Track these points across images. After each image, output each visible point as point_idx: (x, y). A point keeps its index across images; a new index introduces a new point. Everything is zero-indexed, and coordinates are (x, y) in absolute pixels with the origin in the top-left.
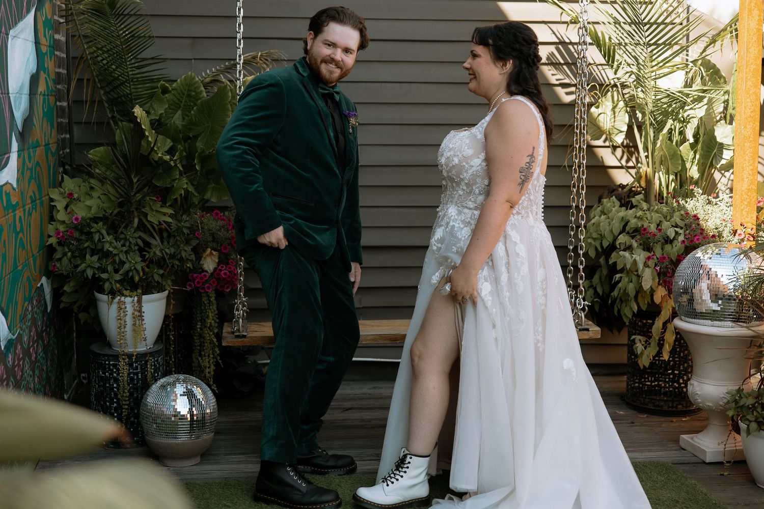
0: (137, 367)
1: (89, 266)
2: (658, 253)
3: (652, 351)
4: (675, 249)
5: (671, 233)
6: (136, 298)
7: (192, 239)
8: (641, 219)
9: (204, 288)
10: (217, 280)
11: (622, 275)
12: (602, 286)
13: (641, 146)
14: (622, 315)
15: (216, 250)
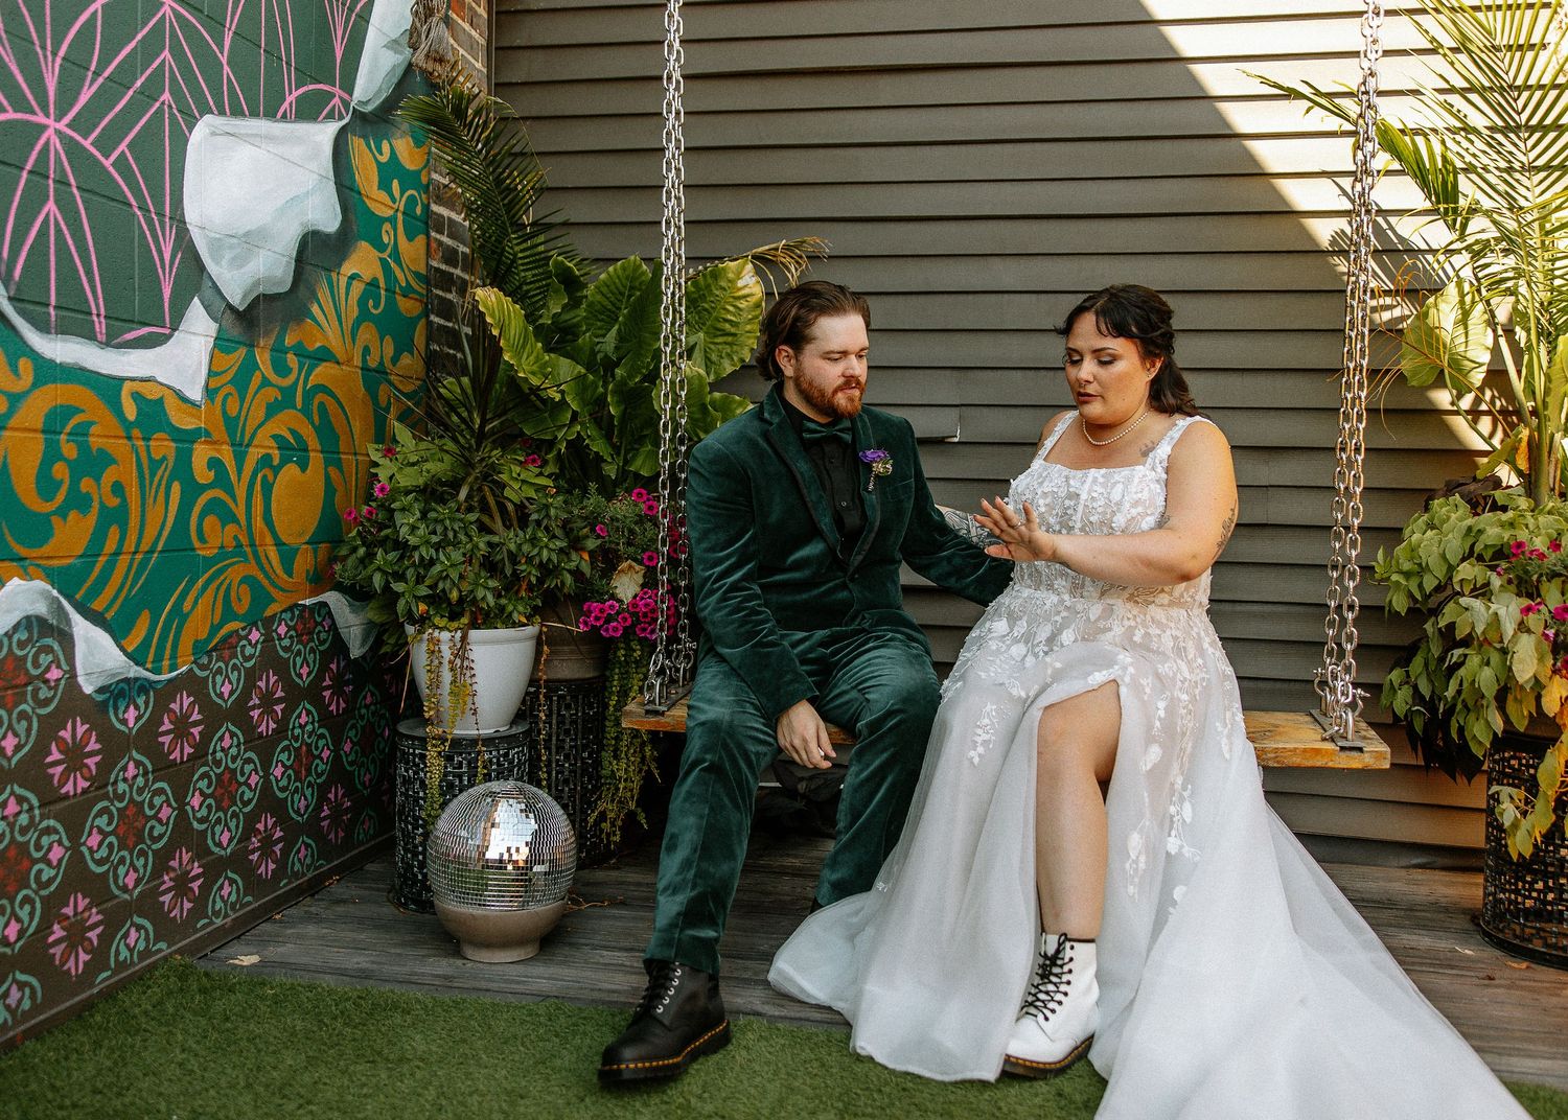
2: (1553, 599)
3: (1540, 821)
6: (459, 634)
7: (588, 537)
8: (1512, 525)
9: (607, 630)
10: (632, 614)
11: (1467, 651)
12: (1431, 681)
13: (1518, 386)
14: (1468, 738)
15: (635, 560)
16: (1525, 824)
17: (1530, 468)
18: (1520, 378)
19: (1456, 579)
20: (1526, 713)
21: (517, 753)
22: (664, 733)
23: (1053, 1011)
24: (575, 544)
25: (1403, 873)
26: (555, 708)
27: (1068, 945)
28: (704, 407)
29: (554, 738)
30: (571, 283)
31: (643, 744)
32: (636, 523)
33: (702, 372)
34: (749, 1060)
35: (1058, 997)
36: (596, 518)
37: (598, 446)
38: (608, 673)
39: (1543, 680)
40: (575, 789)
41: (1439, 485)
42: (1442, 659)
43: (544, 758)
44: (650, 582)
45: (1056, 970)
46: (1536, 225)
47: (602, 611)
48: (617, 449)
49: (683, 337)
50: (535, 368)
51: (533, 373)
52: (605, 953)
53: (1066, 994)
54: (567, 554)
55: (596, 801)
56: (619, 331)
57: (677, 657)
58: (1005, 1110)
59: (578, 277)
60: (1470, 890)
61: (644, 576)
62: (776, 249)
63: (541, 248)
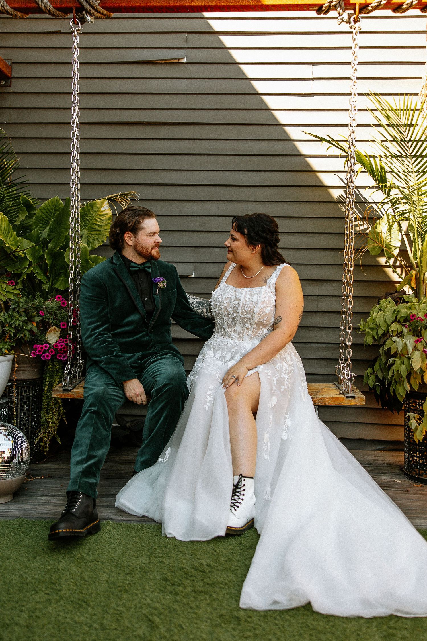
3: (424, 426)
7: (36, 316)
8: (410, 308)
9: (44, 357)
10: (55, 350)
11: (395, 359)
12: (382, 373)
13: (411, 255)
14: (397, 394)
15: (57, 326)
16: (420, 428)
17: (416, 287)
18: (412, 252)
19: (390, 330)
20: (418, 383)
21: (3, 411)
22: (71, 399)
23: (238, 507)
24: (30, 319)
25: (373, 452)
26: (20, 392)
27: (243, 479)
28: (87, 261)
29: (19, 405)
30: (29, 207)
31: (59, 407)
32: (57, 310)
33: (86, 246)
34: (108, 538)
35: (240, 501)
36: (39, 308)
37: (40, 277)
38: (44, 376)
39: (424, 370)
40: (28, 428)
41: (383, 294)
42: (386, 363)
43: (15, 413)
44: (64, 335)
45: (238, 490)
46: (416, 192)
47: (42, 348)
48: (48, 278)
49: (79, 230)
50: (13, 243)
51: (12, 245)
52: (43, 498)
53: (243, 500)
54: (27, 323)
55: (38, 434)
56: (50, 228)
57: (76, 367)
58: (218, 551)
59: (32, 205)
60: (399, 458)
61: (61, 333)
62: (117, 196)
63: (15, 192)
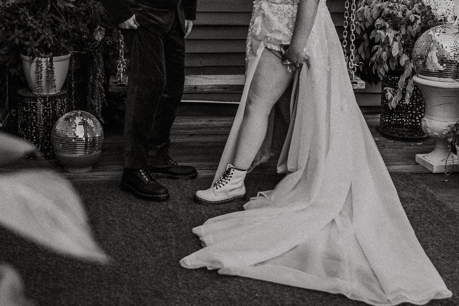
0: (49, 106)
1: (17, 37)
2: (403, 31)
3: (398, 98)
4: (415, 29)
5: (412, 18)
6: (49, 59)
11: (378, 46)
12: (365, 54)
14: (378, 73)
15: (103, 26)
16: (394, 99)
19: (375, 24)
20: (395, 65)
39: (400, 55)
61: (105, 32)
